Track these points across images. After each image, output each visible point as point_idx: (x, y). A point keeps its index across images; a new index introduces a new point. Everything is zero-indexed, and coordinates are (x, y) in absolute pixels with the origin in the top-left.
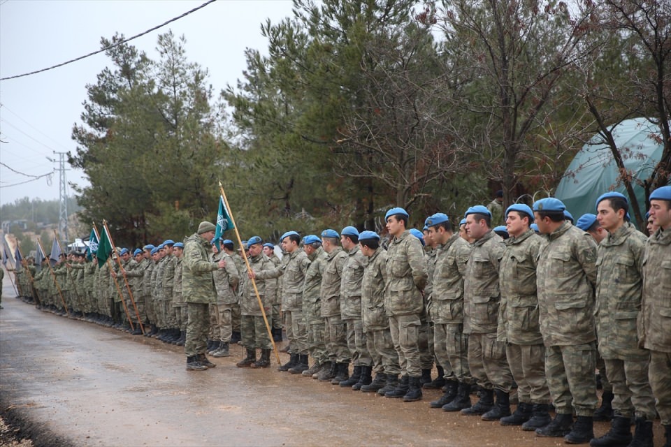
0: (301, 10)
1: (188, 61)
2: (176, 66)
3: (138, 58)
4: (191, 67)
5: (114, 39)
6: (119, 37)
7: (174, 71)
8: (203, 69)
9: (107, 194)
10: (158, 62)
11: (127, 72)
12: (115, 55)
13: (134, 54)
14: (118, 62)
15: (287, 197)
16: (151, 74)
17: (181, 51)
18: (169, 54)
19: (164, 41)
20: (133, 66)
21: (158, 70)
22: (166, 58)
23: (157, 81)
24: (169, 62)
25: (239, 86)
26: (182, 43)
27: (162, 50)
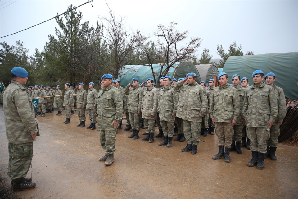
0: (57, 34)
1: (24, 48)
2: (21, 48)
3: (10, 48)
4: (24, 49)
5: (4, 43)
6: (5, 43)
7: (20, 49)
8: (27, 50)
9: (3, 76)
10: (16, 47)
11: (7, 50)
12: (4, 46)
13: (9, 47)
14: (5, 48)
15: (51, 77)
16: (14, 49)
17: (22, 45)
18: (19, 45)
19: (18, 43)
20: (9, 49)
21: (16, 49)
22: (18, 46)
23: (16, 51)
24: (19, 47)
25: (34, 56)
26: (22, 44)
27: (17, 44)
